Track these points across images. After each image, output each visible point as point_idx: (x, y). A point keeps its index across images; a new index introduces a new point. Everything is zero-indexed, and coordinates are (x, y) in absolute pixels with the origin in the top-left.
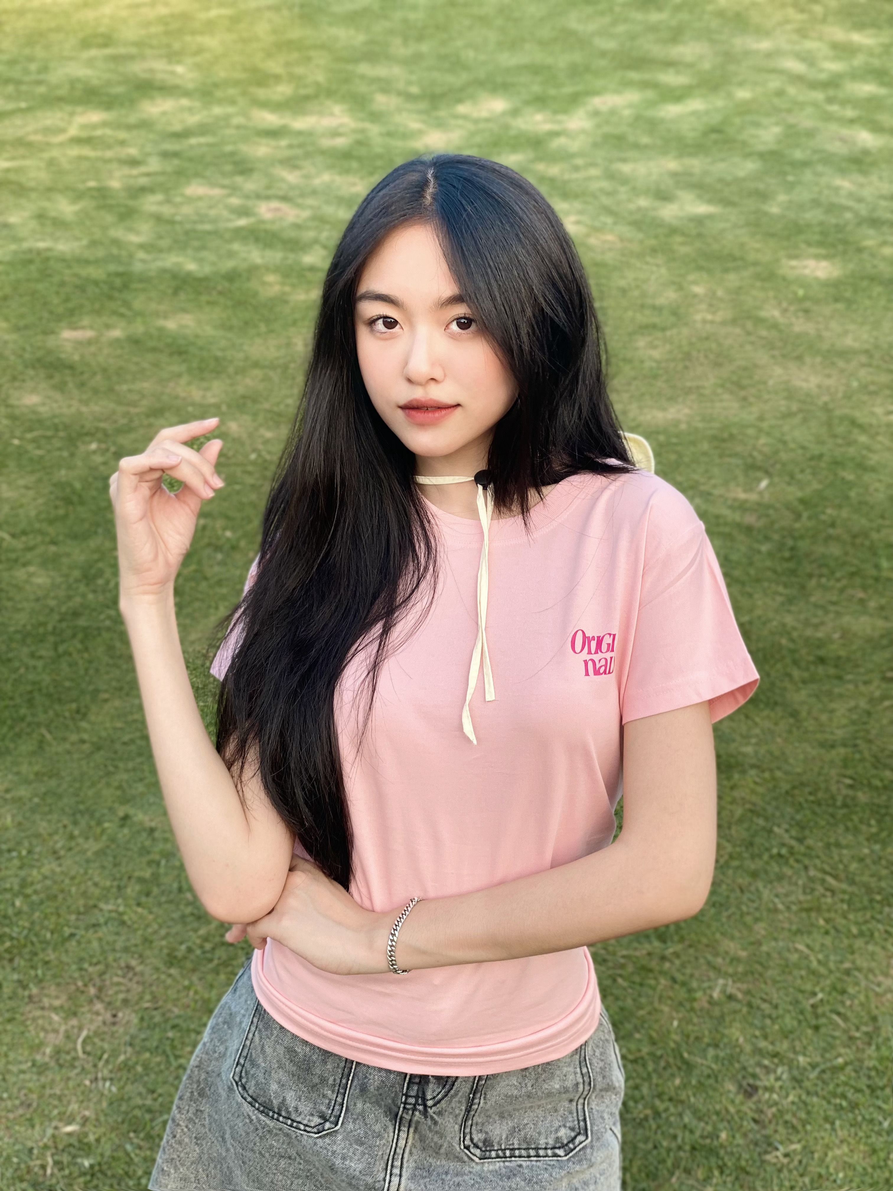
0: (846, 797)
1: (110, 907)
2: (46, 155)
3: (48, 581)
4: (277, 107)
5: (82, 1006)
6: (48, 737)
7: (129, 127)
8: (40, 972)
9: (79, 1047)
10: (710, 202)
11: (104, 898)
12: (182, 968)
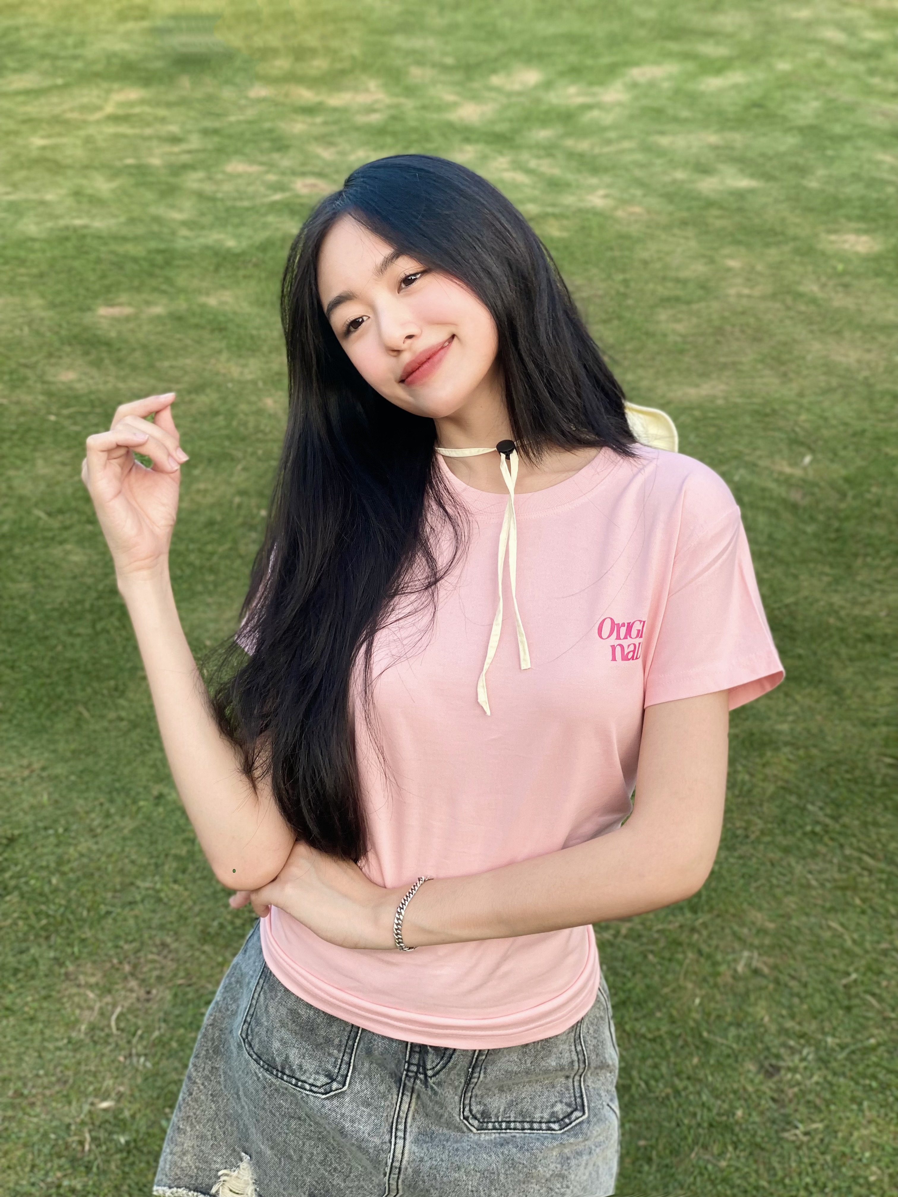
0: (885, 775)
1: (147, 884)
2: (82, 133)
3: (85, 559)
4: (314, 82)
5: (116, 983)
6: (86, 714)
7: (169, 105)
8: (76, 950)
9: (113, 1024)
10: (752, 176)
11: (142, 875)
12: (214, 944)
